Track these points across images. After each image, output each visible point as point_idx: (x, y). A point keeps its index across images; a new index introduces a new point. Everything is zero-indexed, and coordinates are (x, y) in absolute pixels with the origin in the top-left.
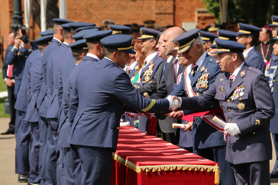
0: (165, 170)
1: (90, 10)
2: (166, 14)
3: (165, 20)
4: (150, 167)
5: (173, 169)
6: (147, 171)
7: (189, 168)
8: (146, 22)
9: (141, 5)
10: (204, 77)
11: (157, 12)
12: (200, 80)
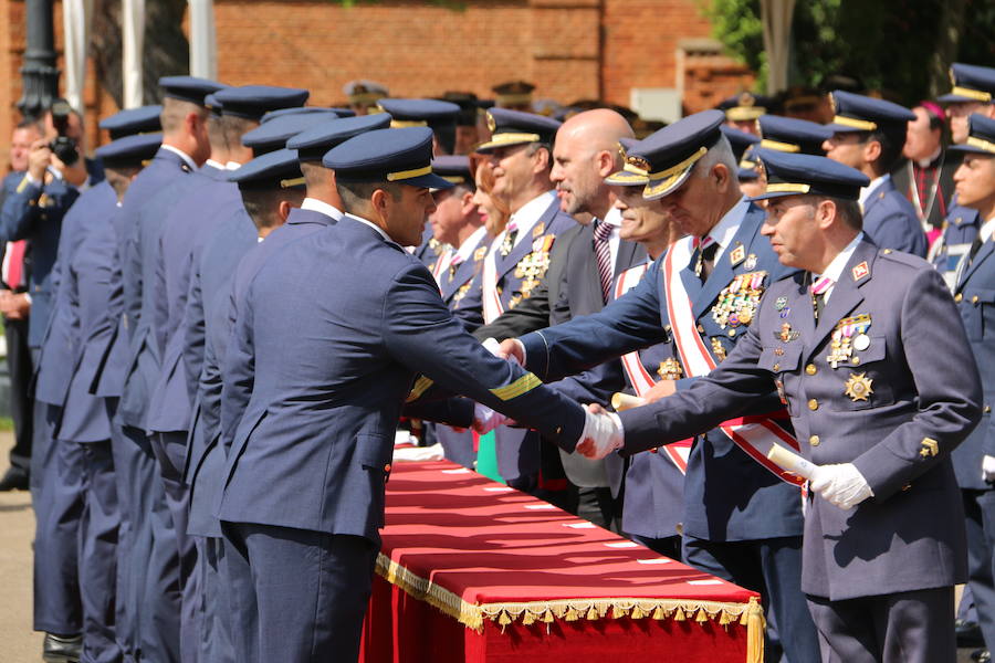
0: (568, 619)
1: (301, 43)
2: (571, 58)
3: (568, 81)
4: (515, 608)
5: (598, 615)
6: (504, 621)
7: (653, 612)
8: (503, 89)
9: (482, 26)
10: (745, 285)
11: (539, 51)
12: (731, 296)
